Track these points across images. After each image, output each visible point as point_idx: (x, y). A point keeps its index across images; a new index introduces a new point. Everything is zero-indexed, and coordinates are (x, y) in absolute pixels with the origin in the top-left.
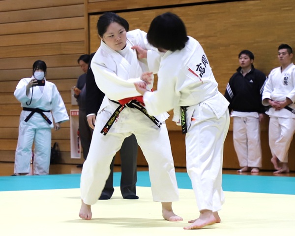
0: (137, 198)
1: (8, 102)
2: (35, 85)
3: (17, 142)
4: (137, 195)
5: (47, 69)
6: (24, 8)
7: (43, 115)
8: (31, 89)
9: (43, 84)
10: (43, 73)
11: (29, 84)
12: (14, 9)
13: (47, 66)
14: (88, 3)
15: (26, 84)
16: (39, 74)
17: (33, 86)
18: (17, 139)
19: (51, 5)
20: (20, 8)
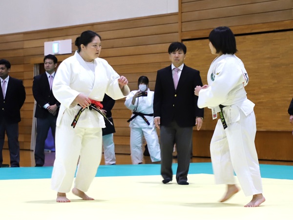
0: (188, 184)
1: (121, 108)
2: (140, 96)
3: (130, 138)
4: (188, 182)
5: (149, 83)
6: (133, 36)
7: (144, 118)
8: (137, 99)
9: (146, 95)
10: (145, 86)
11: (136, 95)
12: (125, 36)
13: (149, 80)
14: (182, 32)
15: (133, 96)
16: (142, 87)
17: (138, 97)
18: (130, 136)
19: (154, 33)
20: (131, 36)
